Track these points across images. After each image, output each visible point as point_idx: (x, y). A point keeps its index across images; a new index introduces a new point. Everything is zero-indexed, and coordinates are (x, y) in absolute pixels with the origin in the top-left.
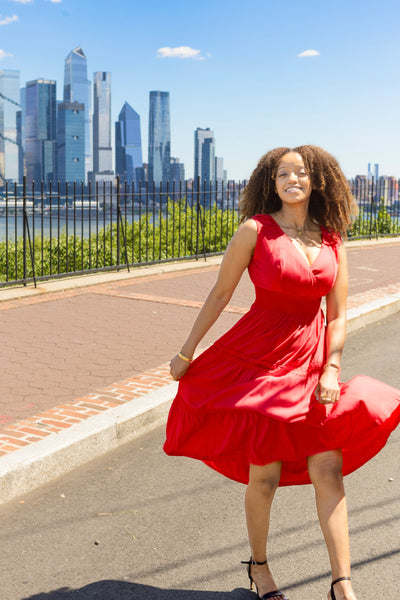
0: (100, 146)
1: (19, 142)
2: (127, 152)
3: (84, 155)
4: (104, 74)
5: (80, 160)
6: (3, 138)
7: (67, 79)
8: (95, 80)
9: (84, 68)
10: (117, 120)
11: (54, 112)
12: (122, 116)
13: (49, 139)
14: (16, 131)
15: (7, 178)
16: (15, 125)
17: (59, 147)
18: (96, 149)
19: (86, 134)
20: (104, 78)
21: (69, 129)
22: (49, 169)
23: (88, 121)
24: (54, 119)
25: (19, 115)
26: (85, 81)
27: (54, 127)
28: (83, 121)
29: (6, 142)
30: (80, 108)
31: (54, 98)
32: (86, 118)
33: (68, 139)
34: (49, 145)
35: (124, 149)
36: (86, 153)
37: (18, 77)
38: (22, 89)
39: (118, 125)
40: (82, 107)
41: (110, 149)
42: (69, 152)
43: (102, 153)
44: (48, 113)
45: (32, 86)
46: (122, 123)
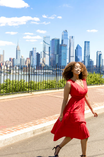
0: (71, 56)
1: (49, 55)
2: (78, 58)
3: (66, 58)
4: (72, 37)
5: (65, 60)
6: (45, 54)
7: (62, 38)
8: (70, 38)
9: (67, 35)
10: (76, 49)
11: (59, 47)
12: (77, 48)
13: (57, 54)
14: (49, 52)
15: (46, 64)
16: (48, 50)
17: (60, 56)
18: (70, 57)
19: (67, 53)
20: (72, 38)
21: (63, 51)
22: (57, 62)
23: (68, 49)
24: (59, 49)
25: (49, 48)
26: (67, 38)
27: (59, 51)
28: (66, 49)
29: (46, 55)
30: (66, 46)
31: (59, 43)
32: (67, 48)
33: (62, 54)
34: (57, 55)
35: (77, 57)
36: (67, 58)
37: (50, 38)
38: (50, 41)
39: (76, 50)
40: (66, 45)
41: (73, 57)
42: (63, 57)
43: (71, 58)
44: (57, 47)
45: (53, 40)
46: (77, 50)
